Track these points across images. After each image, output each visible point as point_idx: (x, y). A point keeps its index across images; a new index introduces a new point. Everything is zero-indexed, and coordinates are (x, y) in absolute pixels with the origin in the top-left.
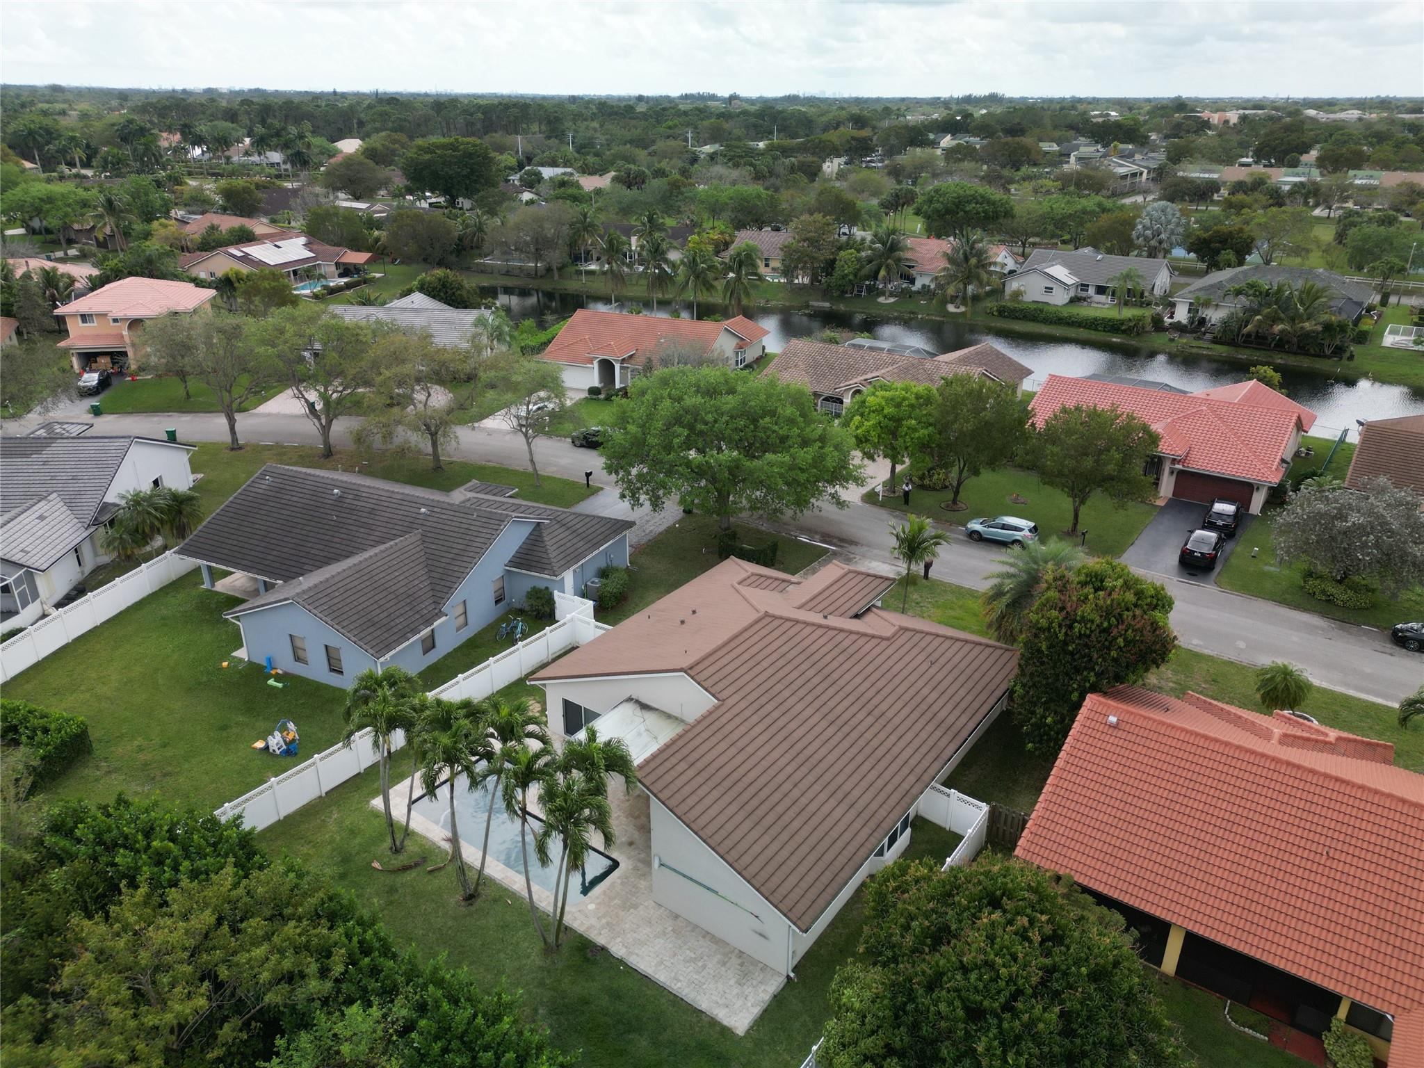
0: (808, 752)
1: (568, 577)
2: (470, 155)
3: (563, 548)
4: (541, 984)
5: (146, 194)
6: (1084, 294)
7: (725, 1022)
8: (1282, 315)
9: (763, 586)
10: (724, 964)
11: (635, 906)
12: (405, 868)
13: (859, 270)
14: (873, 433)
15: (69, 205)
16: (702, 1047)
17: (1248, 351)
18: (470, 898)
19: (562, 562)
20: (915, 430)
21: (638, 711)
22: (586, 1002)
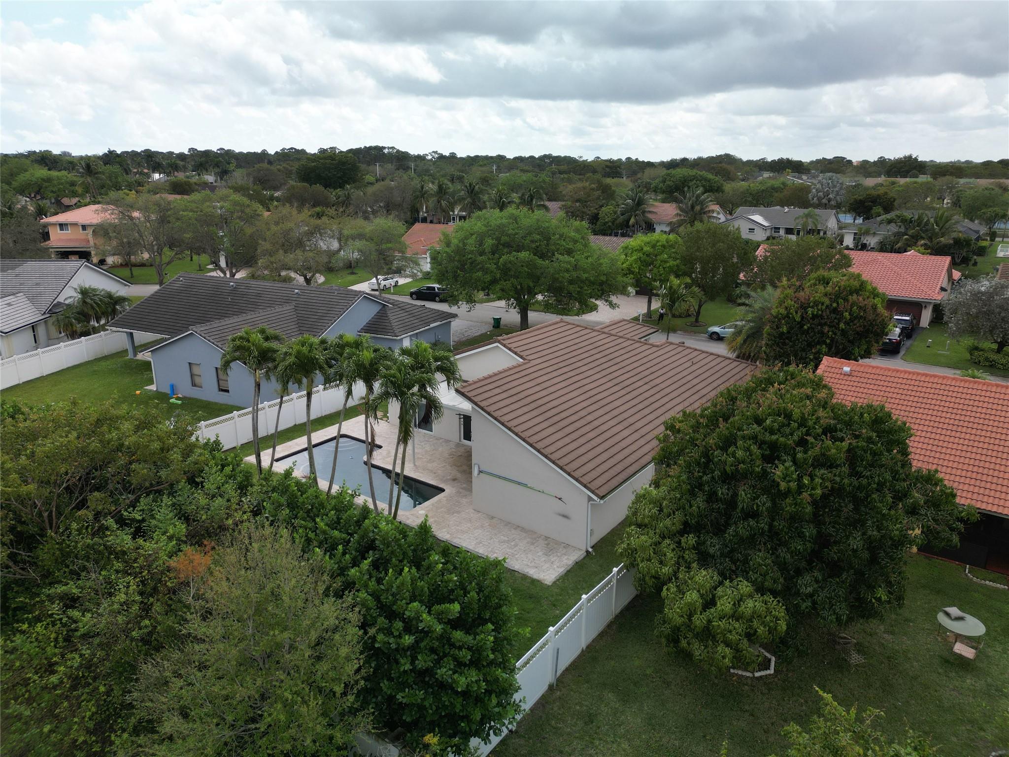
1: (406, 340)
2: (344, 164)
3: (403, 322)
5: (116, 178)
6: (776, 235)
7: (535, 576)
8: (923, 235)
10: (533, 544)
11: (458, 512)
13: (616, 219)
14: (634, 266)
15: (62, 184)
20: (666, 262)
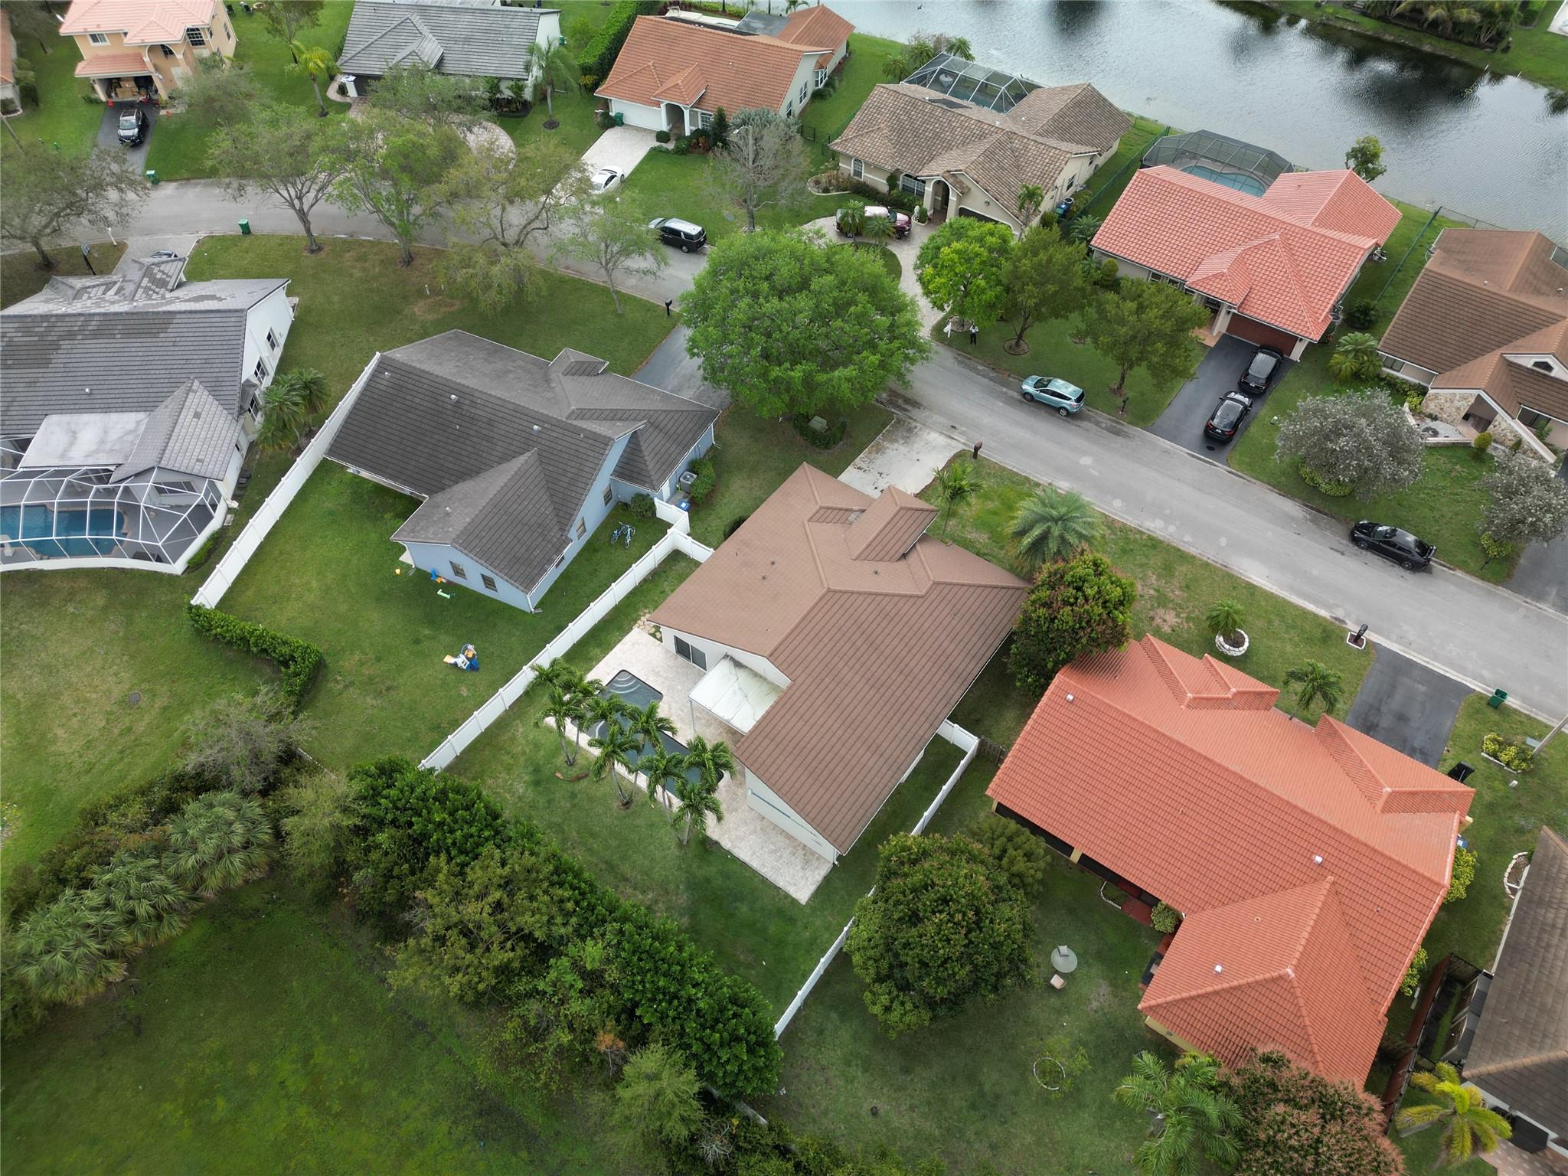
0: (853, 716)
1: (666, 489)
3: (659, 456)
4: (680, 868)
7: (794, 896)
9: (829, 519)
10: (794, 854)
11: (736, 810)
12: (579, 779)
16: (780, 912)
17: (1397, 30)
18: (627, 804)
19: (659, 473)
21: (733, 669)
22: (708, 881)
